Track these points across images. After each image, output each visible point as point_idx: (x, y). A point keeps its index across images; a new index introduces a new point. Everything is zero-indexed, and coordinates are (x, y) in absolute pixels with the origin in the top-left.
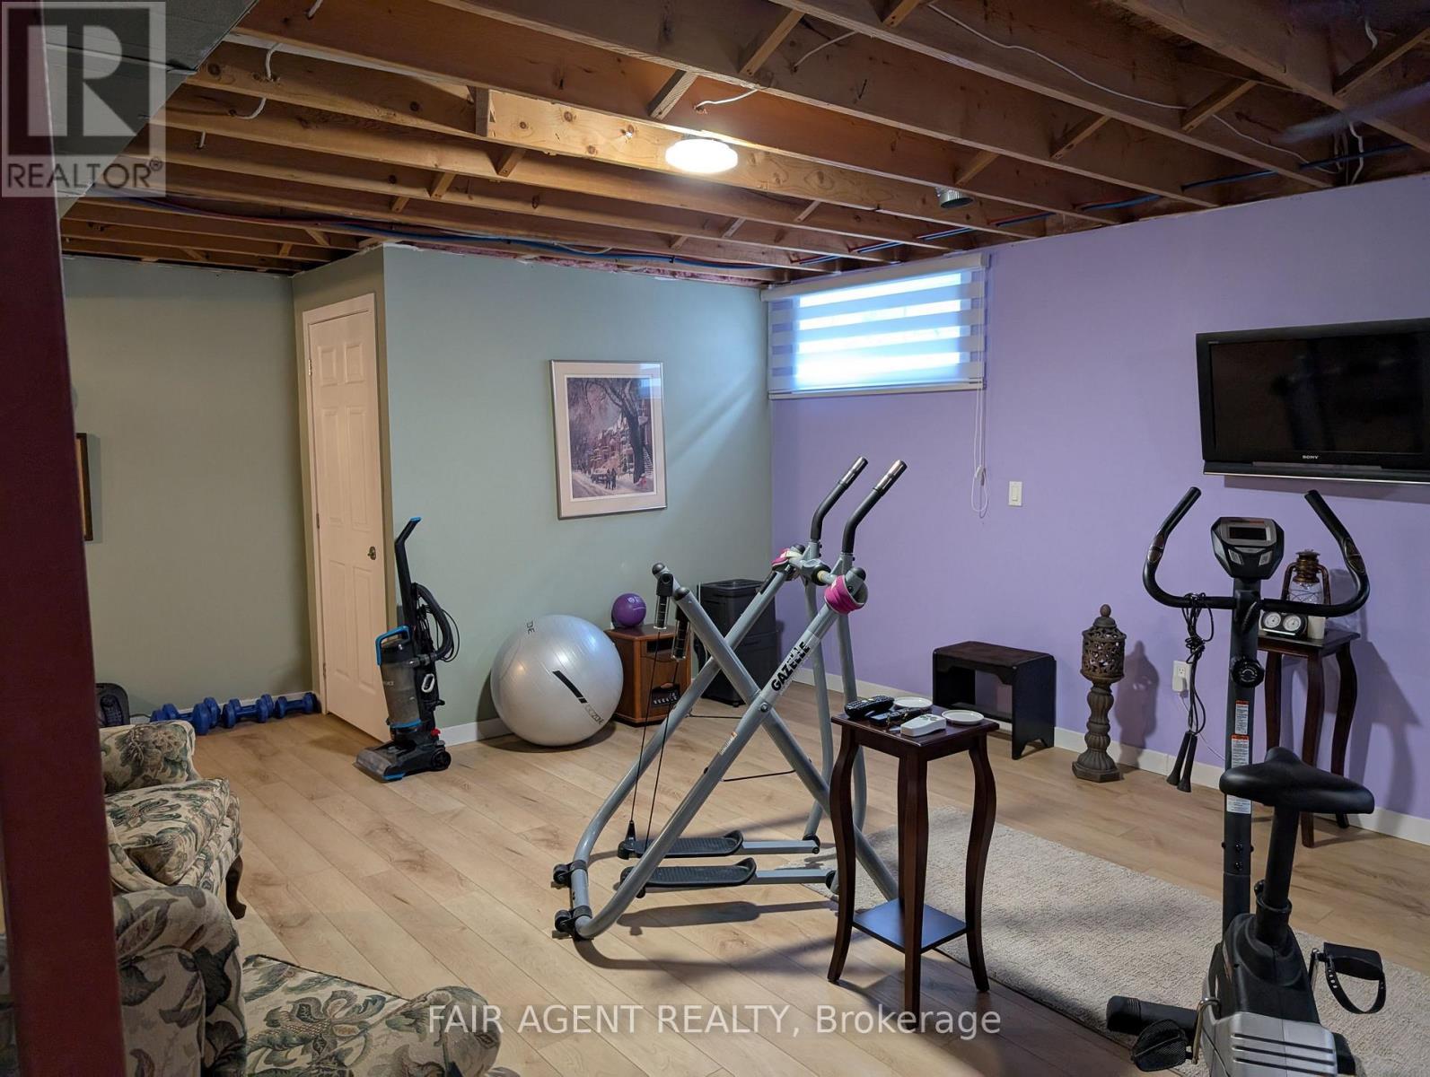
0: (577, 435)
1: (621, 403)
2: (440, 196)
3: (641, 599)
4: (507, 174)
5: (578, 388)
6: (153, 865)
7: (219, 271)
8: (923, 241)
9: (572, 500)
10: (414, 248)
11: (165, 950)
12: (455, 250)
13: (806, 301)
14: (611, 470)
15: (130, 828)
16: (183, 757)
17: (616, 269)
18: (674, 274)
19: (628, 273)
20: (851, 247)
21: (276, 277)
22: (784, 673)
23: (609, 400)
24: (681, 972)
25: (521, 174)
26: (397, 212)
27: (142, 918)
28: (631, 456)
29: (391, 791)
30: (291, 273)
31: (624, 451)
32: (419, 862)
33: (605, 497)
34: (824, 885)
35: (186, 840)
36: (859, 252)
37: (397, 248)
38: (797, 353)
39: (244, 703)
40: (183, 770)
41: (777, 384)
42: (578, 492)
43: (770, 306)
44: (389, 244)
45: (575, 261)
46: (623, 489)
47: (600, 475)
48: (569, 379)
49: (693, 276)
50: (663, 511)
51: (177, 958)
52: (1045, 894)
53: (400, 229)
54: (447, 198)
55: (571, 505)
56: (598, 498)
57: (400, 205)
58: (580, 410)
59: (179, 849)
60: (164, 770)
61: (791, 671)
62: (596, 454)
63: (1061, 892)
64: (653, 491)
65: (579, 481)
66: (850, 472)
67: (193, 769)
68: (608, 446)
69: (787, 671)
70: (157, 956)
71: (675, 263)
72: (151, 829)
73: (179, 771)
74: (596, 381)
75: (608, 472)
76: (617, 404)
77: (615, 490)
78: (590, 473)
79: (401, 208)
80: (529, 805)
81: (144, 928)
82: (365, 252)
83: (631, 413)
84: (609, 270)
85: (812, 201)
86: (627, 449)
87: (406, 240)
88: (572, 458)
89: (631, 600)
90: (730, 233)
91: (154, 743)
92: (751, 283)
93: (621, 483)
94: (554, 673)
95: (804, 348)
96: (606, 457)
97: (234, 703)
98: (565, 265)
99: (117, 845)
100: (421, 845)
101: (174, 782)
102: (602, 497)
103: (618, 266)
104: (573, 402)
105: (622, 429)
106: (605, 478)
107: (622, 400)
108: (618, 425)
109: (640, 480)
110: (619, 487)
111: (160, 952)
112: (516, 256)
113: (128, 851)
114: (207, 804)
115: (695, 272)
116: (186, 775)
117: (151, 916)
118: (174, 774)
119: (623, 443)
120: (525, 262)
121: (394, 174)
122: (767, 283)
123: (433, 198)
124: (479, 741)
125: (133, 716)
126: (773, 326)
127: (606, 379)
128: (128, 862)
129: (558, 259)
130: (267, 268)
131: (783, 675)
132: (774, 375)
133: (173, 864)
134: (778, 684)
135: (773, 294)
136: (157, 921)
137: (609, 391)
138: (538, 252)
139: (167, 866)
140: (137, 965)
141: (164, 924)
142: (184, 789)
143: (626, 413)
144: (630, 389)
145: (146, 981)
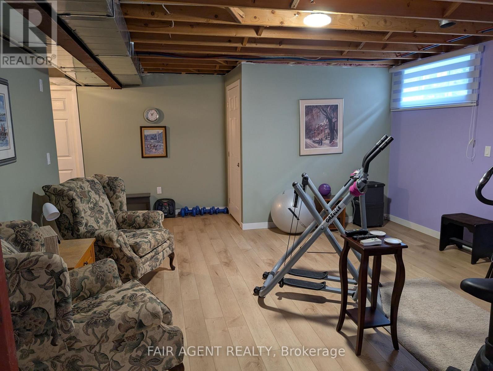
0: (308, 126)
1: (326, 114)
2: (246, 45)
3: (329, 186)
4: (260, 35)
5: (309, 110)
6: (136, 250)
7: (203, 75)
8: (450, 42)
9: (305, 149)
10: (252, 63)
11: (41, 269)
12: (266, 63)
13: (407, 71)
14: (320, 139)
15: (134, 239)
16: (158, 221)
17: (327, 64)
18: (351, 65)
19: (331, 66)
20: (420, 48)
21: (220, 76)
22: (331, 216)
23: (321, 113)
24: (287, 315)
25: (265, 34)
26: (238, 52)
27: (31, 259)
28: (329, 134)
29: (234, 240)
30: (224, 74)
31: (326, 132)
32: (228, 264)
33: (318, 149)
34: (351, 296)
35: (146, 245)
36: (423, 50)
37: (246, 64)
38: (402, 93)
39: (207, 208)
40: (157, 225)
41: (393, 105)
42: (307, 146)
43: (393, 75)
44: (244, 63)
45: (310, 63)
46: (325, 146)
47: (316, 141)
48: (306, 106)
49: (359, 65)
50: (342, 154)
51: (44, 272)
52: (449, 320)
53: (245, 57)
54: (248, 45)
55: (304, 151)
56: (315, 149)
57: (239, 49)
58: (310, 117)
59: (144, 247)
60: (153, 224)
61: (334, 216)
62: (315, 133)
63: (457, 321)
64: (337, 146)
65: (308, 143)
66: (380, 141)
67: (162, 225)
68: (319, 130)
69: (332, 216)
70: (38, 270)
71: (349, 61)
72: (138, 240)
73: (156, 225)
74: (316, 106)
75: (319, 139)
76: (324, 114)
77: (322, 146)
78: (312, 140)
79: (239, 50)
80: (271, 251)
81: (31, 261)
82: (238, 66)
83: (330, 118)
84: (324, 65)
85: (389, 32)
86: (327, 131)
87: (248, 61)
88: (305, 134)
89: (325, 186)
90: (361, 47)
91: (151, 216)
92: (385, 66)
93: (325, 143)
94: (288, 209)
95: (405, 90)
96: (319, 134)
97: (204, 208)
98: (306, 65)
99: (127, 243)
100: (232, 258)
101: (155, 228)
102: (317, 148)
103: (328, 64)
104: (307, 114)
105: (326, 123)
106: (318, 141)
107: (327, 113)
108: (324, 122)
109: (332, 142)
110: (323, 145)
111: (39, 269)
112: (288, 63)
113: (130, 245)
114: (158, 236)
115: (360, 64)
116: (158, 227)
117: (34, 259)
118: (155, 226)
119: (326, 129)
120: (291, 65)
121: (230, 40)
122: (393, 65)
123: (243, 46)
124: (269, 228)
125: (176, 209)
126: (394, 82)
127: (320, 105)
128: (129, 248)
129: (304, 63)
130: (217, 73)
131: (330, 217)
132: (393, 102)
133: (141, 251)
134: (328, 220)
135: (395, 70)
136: (35, 260)
137: (321, 110)
138: (296, 61)
139: (139, 251)
140: (32, 271)
141: (38, 262)
142: (154, 230)
143: (327, 117)
144: (330, 109)
145: (34, 275)
